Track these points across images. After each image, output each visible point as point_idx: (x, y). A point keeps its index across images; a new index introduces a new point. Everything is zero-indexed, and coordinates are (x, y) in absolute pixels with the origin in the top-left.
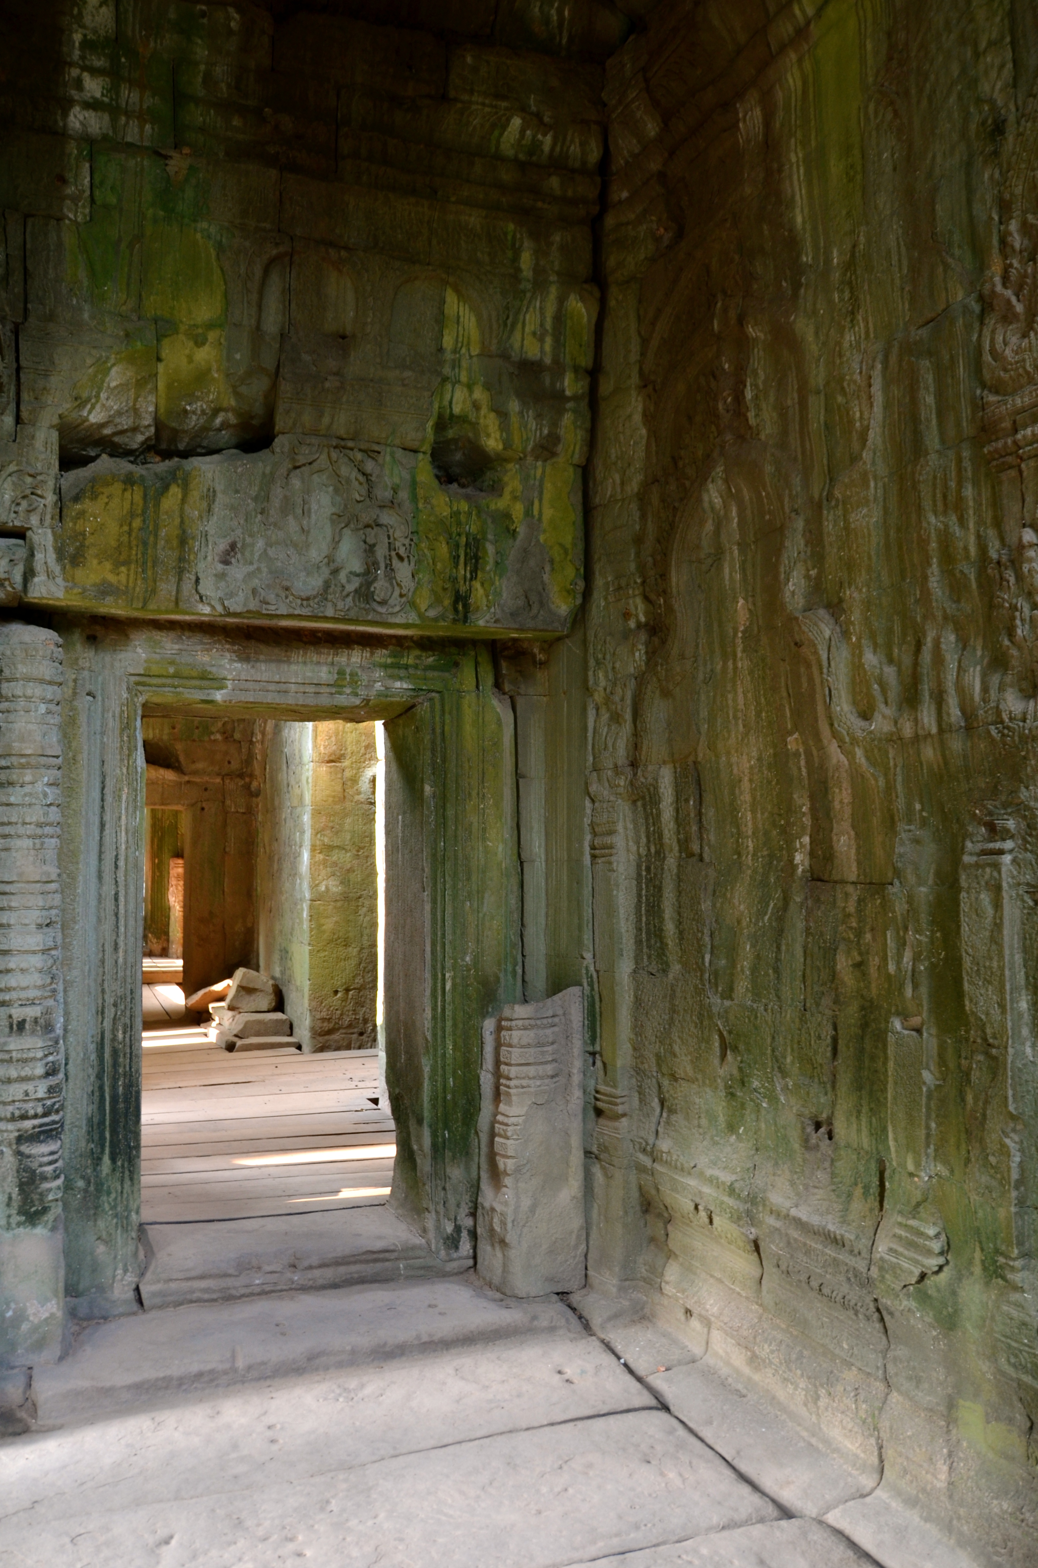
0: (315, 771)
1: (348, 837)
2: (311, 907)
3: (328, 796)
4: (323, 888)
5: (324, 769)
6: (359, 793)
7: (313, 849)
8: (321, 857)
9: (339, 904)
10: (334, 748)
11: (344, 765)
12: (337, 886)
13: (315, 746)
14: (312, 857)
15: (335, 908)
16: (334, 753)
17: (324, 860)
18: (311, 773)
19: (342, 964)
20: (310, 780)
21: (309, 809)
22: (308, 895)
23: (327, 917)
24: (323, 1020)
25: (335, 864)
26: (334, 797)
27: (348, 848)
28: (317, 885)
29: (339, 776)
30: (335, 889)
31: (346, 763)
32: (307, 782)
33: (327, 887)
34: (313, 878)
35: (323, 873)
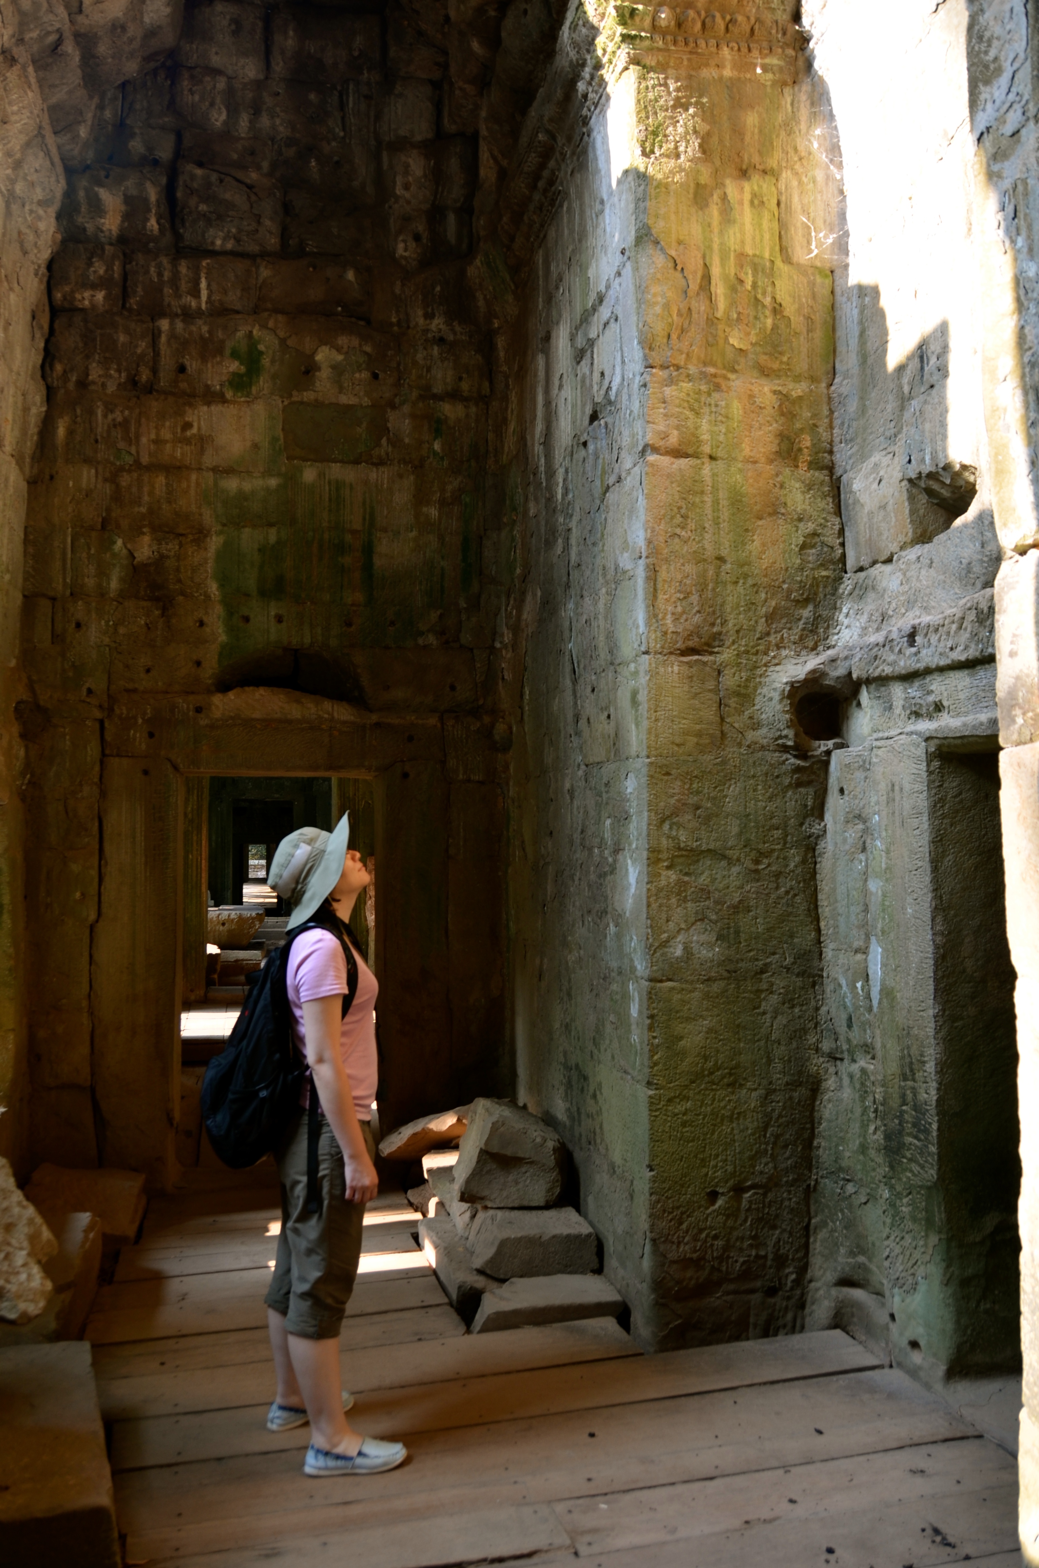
0: (653, 674)
1: (735, 830)
2: (651, 996)
3: (686, 733)
4: (679, 952)
5: (675, 668)
6: (756, 725)
7: (654, 858)
8: (672, 876)
9: (716, 987)
10: (697, 619)
11: (719, 659)
12: (711, 946)
13: (653, 615)
14: (652, 877)
15: (707, 996)
16: (695, 632)
17: (679, 882)
18: (643, 679)
19: (726, 1128)
20: (642, 697)
21: (641, 764)
22: (641, 966)
23: (688, 1019)
24: (685, 1263)
25: (704, 893)
26: (699, 734)
27: (734, 854)
28: (665, 944)
29: (711, 684)
30: (705, 953)
31: (726, 655)
32: (635, 702)
33: (687, 949)
34: (654, 927)
35: (678, 914)
